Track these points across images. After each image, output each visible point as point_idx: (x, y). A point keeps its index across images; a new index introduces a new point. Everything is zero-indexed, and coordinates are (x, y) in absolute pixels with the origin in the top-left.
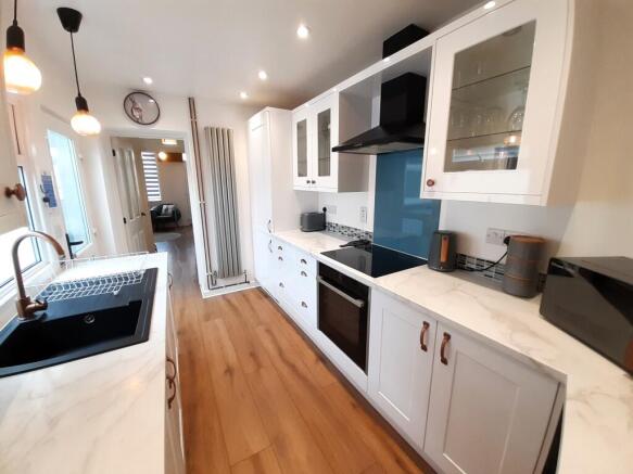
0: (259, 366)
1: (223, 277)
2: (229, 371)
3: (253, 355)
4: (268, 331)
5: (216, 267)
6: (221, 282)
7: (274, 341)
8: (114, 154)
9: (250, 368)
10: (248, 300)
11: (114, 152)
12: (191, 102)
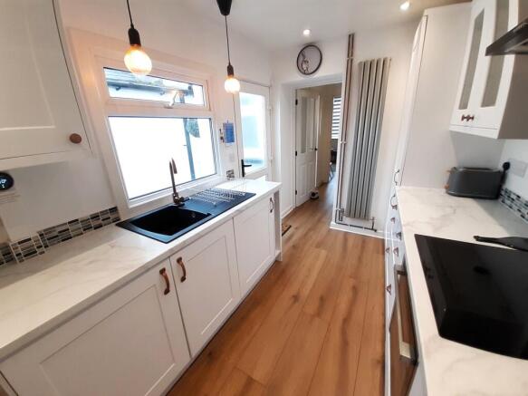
0: (319, 314)
1: (349, 216)
2: (296, 298)
3: (322, 299)
4: (355, 289)
5: (344, 205)
6: (347, 220)
7: (353, 303)
8: (296, 103)
9: (311, 309)
10: (363, 247)
11: (297, 101)
12: (351, 38)
